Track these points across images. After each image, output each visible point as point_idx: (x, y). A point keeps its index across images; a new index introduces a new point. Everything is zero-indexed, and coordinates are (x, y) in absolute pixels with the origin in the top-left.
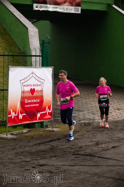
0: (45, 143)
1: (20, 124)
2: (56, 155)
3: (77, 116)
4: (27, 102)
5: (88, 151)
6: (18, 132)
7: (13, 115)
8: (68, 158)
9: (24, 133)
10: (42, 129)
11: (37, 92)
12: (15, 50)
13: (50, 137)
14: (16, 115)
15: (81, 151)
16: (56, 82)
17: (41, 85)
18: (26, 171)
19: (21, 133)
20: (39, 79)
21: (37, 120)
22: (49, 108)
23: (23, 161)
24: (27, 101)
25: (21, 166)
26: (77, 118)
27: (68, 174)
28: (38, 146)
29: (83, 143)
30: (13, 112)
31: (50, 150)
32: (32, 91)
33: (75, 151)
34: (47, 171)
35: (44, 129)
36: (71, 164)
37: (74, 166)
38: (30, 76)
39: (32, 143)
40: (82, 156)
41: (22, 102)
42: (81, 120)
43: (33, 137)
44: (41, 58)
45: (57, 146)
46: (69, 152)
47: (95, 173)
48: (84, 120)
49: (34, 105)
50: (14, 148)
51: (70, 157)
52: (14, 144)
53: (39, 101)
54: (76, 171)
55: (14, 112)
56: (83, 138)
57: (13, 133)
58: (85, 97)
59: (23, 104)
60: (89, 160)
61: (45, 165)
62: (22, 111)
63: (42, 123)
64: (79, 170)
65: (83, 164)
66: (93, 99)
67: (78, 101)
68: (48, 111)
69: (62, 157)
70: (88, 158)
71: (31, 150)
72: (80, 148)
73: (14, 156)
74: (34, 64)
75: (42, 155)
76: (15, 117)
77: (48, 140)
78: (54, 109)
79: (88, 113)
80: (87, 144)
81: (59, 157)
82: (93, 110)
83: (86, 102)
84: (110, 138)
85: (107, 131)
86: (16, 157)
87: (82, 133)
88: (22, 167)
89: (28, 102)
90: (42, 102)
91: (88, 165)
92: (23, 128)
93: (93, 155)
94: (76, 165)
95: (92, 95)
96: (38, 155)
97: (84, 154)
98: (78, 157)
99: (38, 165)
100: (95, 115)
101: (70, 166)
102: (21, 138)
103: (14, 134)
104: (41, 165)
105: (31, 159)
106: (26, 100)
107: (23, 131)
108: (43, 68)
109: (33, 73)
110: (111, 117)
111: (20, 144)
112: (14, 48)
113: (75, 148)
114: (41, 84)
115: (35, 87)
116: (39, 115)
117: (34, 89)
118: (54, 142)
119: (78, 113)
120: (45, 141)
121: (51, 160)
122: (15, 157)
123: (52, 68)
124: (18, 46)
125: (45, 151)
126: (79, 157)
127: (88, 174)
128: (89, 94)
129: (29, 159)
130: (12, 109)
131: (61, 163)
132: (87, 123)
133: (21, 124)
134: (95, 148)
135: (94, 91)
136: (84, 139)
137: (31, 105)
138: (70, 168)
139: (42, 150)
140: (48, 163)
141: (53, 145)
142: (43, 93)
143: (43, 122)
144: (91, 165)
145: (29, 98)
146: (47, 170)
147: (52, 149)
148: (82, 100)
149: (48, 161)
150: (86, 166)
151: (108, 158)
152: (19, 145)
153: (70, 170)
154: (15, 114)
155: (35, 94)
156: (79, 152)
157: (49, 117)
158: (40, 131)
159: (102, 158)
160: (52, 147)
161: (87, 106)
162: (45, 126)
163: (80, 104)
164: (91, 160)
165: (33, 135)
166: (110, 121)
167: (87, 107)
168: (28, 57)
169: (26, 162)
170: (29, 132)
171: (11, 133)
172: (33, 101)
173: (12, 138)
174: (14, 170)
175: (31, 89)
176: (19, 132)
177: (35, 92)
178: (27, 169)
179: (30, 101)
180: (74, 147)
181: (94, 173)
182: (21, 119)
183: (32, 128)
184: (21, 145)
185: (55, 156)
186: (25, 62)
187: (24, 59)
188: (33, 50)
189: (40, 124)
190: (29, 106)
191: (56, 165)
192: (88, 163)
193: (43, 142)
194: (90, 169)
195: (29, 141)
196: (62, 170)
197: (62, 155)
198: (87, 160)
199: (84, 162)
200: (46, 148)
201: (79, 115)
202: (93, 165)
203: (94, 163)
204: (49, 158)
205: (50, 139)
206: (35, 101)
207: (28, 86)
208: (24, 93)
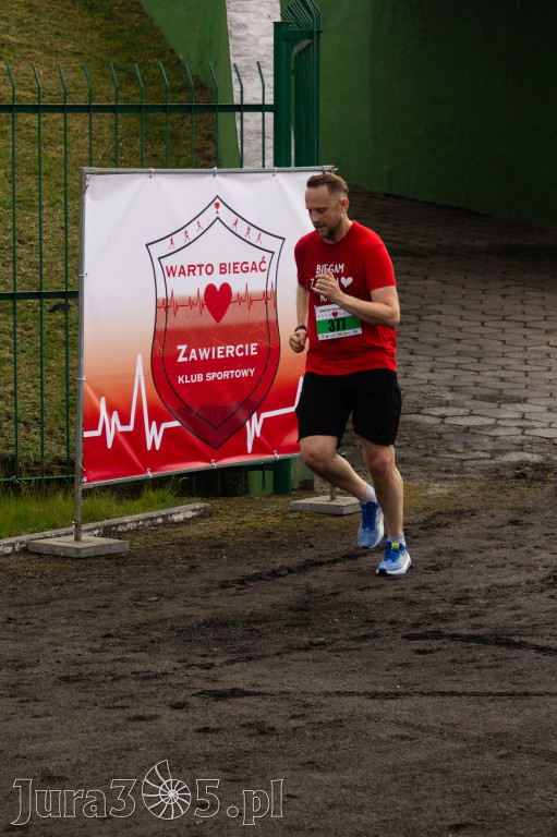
0: (275, 574)
1: (150, 475)
2: (315, 641)
3: (481, 427)
4: (185, 359)
5: (496, 618)
6: (144, 520)
7: (111, 427)
8: (377, 654)
9: (179, 523)
10: (281, 500)
11: (243, 304)
12: (154, 71)
13: (311, 546)
14: (130, 428)
17: (263, 266)
18: (135, 724)
19: (158, 525)
20: (253, 236)
21: (243, 452)
23: (132, 673)
24: (187, 354)
25: (116, 699)
26: (486, 440)
27: (349, 739)
28: (233, 595)
29: (480, 574)
30: (110, 414)
31: (291, 614)
32: (218, 299)
33: (427, 616)
34: (243, 726)
35: (288, 498)
36: (381, 689)
37: (397, 695)
39: (208, 574)
40: (453, 645)
41: (163, 359)
42: (502, 447)
43: (220, 546)
45: (337, 594)
46: (392, 622)
47: (496, 735)
48: (521, 447)
49: (226, 375)
50: (102, 604)
51: (391, 649)
52: (106, 583)
53: (252, 349)
54: (398, 723)
55: (115, 414)
56: (489, 547)
57: (117, 526)
58: (544, 325)
59: (163, 367)
60: (487, 664)
61: (244, 694)
62: (161, 405)
63: (279, 468)
64: (412, 720)
65: (447, 688)
67: (504, 342)
69: (345, 649)
70: (484, 654)
71: (191, 616)
72: (458, 601)
73: (91, 650)
75: (244, 643)
76: (122, 439)
77: (294, 561)
79: (550, 410)
80: (497, 581)
81: (332, 651)
83: (545, 347)
86: (101, 650)
87: (492, 521)
88: (117, 707)
89: (193, 355)
90: (270, 354)
91: (473, 694)
92: (176, 496)
93: (516, 639)
94: (406, 694)
96: (220, 641)
97: (471, 632)
98: (432, 651)
99: (203, 692)
102: (153, 552)
103: (120, 529)
104: (221, 696)
105: (179, 661)
106: (183, 348)
107: (171, 515)
109: (217, 202)
111: (140, 585)
112: (150, 61)
113: (428, 602)
114: (267, 260)
115: (230, 279)
116: (254, 427)
117: (226, 288)
118: (323, 571)
119: (490, 413)
120: (279, 565)
121: (283, 665)
122: (94, 651)
124: (172, 51)
125: (265, 620)
126: (439, 649)
127: (454, 737)
129: (166, 664)
130: (103, 399)
131: (328, 685)
132: (535, 466)
133: (157, 474)
134: (538, 603)
136: (494, 552)
137: (211, 376)
138: (374, 706)
139: (252, 614)
140: (261, 681)
141: (316, 585)
142: (275, 307)
143: (286, 462)
144: (489, 689)
145: (199, 337)
146: (244, 721)
147: (303, 610)
148: (525, 336)
149: (265, 671)
150: (459, 695)
152: (131, 591)
153: (369, 717)
154: (124, 421)
155: (233, 316)
156: (442, 626)
158: (265, 515)
160: (306, 597)
161: (549, 370)
162: (296, 486)
163: (510, 362)
164: (497, 666)
165: (224, 534)
167: (549, 375)
169: (145, 678)
170: (207, 520)
171: (106, 522)
172: (224, 353)
173: (104, 552)
174: (69, 722)
175: (210, 288)
176: (151, 519)
177: (231, 305)
178: (141, 714)
179: (204, 354)
180: (424, 596)
181: (489, 734)
182: (158, 448)
184: (145, 590)
185: (311, 643)
186: (209, 137)
187: (201, 121)
189: (269, 475)
190: (199, 378)
191: (303, 693)
192: (474, 683)
193: (269, 570)
194: (475, 714)
195: (192, 568)
196: (323, 717)
197: (347, 640)
198: (474, 664)
199: (455, 678)
200: (273, 606)
201: (500, 422)
202: (501, 691)
203: (503, 684)
204: (278, 654)
205: (308, 557)
206: (231, 352)
207: (193, 271)
208: (170, 310)
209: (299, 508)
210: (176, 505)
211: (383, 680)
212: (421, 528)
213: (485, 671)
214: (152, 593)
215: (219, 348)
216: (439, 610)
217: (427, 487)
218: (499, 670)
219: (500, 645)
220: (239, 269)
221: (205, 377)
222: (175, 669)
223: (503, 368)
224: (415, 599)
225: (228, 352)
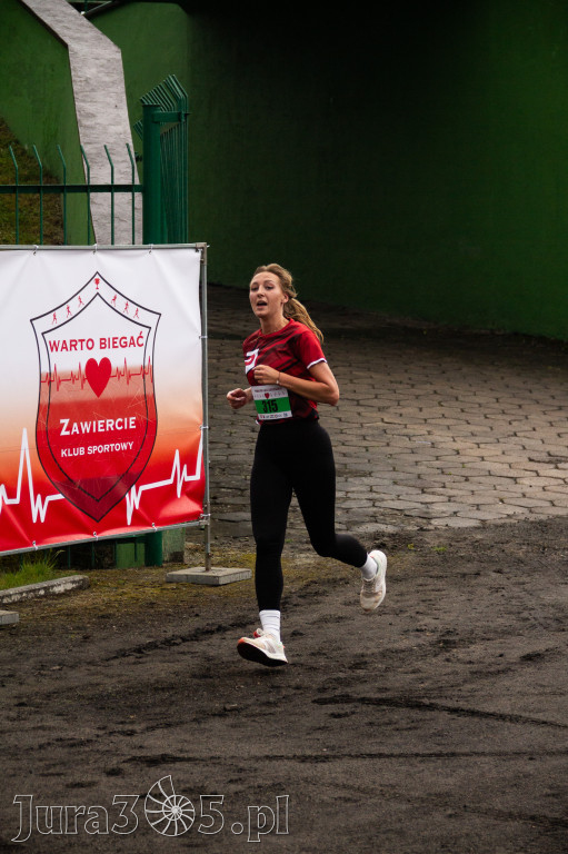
1: (36, 547)
2: (228, 707)
4: (68, 433)
5: (399, 681)
6: (28, 592)
8: (292, 718)
9: (60, 595)
10: (154, 572)
11: (124, 379)
13: (197, 615)
14: (17, 501)
15: (362, 680)
16: (223, 323)
17: (141, 341)
18: (75, 791)
19: (41, 597)
20: (132, 312)
21: (124, 524)
22: (189, 461)
23: (57, 740)
24: (69, 428)
25: (49, 767)
27: (294, 803)
28: (134, 663)
29: (371, 640)
31: (196, 681)
33: (330, 680)
34: (185, 791)
35: (161, 570)
36: (308, 752)
37: (325, 759)
38: (86, 295)
39: (104, 644)
40: (364, 708)
41: (46, 433)
42: (357, 519)
43: (108, 616)
44: (139, 197)
46: (298, 688)
47: (438, 795)
48: (374, 519)
49: (106, 448)
50: (7, 673)
51: (304, 713)
52: (4, 654)
53: (131, 423)
54: (337, 785)
55: (3, 487)
58: (376, 402)
59: (47, 441)
60: (405, 726)
61: (175, 759)
62: (46, 478)
63: (151, 541)
64: (350, 783)
65: (375, 749)
66: (421, 410)
67: (340, 420)
68: (181, 476)
69: (260, 715)
70: (399, 715)
71: (97, 684)
73: (9, 719)
74: (101, 231)
75: (158, 710)
76: (9, 512)
77: (184, 630)
78: (212, 467)
79: (395, 483)
80: (390, 646)
81: (247, 716)
82: (422, 469)
83: (380, 424)
84: (510, 613)
85: (494, 575)
86: (18, 719)
88: (53, 775)
89: (75, 429)
90: (148, 428)
91: (400, 755)
92: (54, 569)
93: (426, 701)
94: (334, 757)
95: (413, 386)
96: (135, 708)
97: (378, 696)
98: (346, 715)
99: (133, 759)
100: (433, 493)
101: (304, 759)
103: (5, 601)
104: (153, 762)
105: (99, 728)
106: (66, 422)
107: (53, 587)
108: (154, 252)
109: (97, 278)
110: (512, 502)
111: (38, 655)
113: (326, 669)
114: (143, 335)
115: (109, 353)
116: (133, 500)
117: (106, 362)
118: (215, 639)
120: (169, 634)
121: (204, 730)
122: (13, 720)
123: (197, 251)
124: (17, 142)
125: (171, 687)
126: (353, 713)
127: (397, 798)
128: (395, 386)
129: (87, 731)
131: (256, 749)
132: (392, 536)
133: (42, 546)
134: (435, 667)
135: (424, 368)
136: (378, 618)
137: (92, 450)
138: (307, 770)
139: (157, 682)
140: (187, 747)
141: (212, 652)
142: (153, 381)
143: (159, 534)
144: (415, 751)
145: (81, 411)
147: (204, 676)
148: (359, 414)
149: (188, 737)
150: (388, 756)
151: (502, 717)
152: (32, 660)
153: (306, 780)
156: (348, 690)
157: (189, 506)
158: (143, 586)
159: (473, 713)
160: (207, 665)
161: (388, 445)
162: (166, 557)
163: (349, 438)
164: (415, 728)
165: (108, 605)
166: (513, 521)
167: (388, 450)
168: (70, 196)
169: (72, 746)
170: (87, 592)
172: (105, 427)
175: (91, 363)
176: (34, 591)
177: (111, 380)
178: (78, 780)
179: (86, 427)
180: (322, 662)
181: (430, 794)
182: (42, 520)
183: (102, 568)
184: (45, 658)
185: (225, 709)
186: (57, 223)
187: (48, 208)
188: (99, 159)
189: (141, 547)
190: (81, 451)
191: (233, 757)
192: (398, 745)
193: (162, 639)
194: (409, 775)
195: (86, 638)
196: (260, 781)
197: (260, 705)
198: (393, 726)
199: (378, 740)
200: (176, 673)
201: (349, 495)
202: (427, 752)
203: (428, 745)
204: (195, 720)
205: (197, 625)
206: (111, 426)
207: (75, 346)
208: (54, 385)
209: (175, 578)
210: (54, 577)
211: (308, 743)
212: (300, 597)
213: (406, 733)
214: (54, 663)
215: (100, 422)
216: (341, 675)
217: (294, 558)
218: (419, 731)
219: (412, 707)
220: (118, 344)
221: (86, 451)
222: (98, 736)
223: (343, 444)
224: (315, 665)
225: (108, 425)
